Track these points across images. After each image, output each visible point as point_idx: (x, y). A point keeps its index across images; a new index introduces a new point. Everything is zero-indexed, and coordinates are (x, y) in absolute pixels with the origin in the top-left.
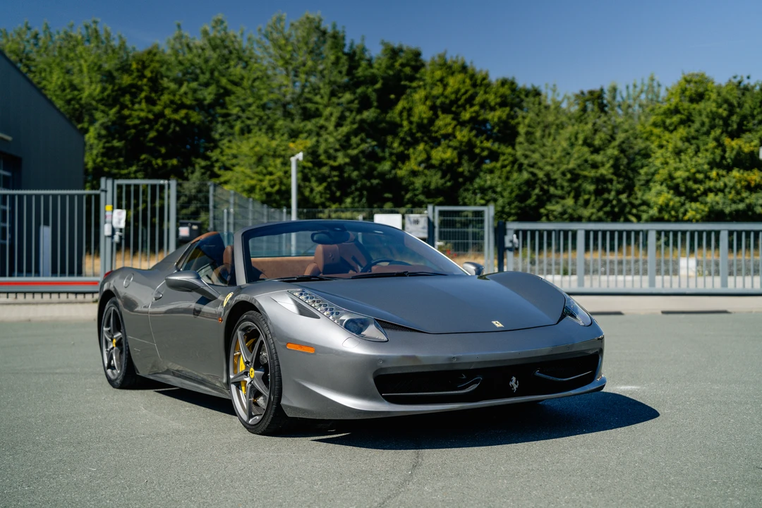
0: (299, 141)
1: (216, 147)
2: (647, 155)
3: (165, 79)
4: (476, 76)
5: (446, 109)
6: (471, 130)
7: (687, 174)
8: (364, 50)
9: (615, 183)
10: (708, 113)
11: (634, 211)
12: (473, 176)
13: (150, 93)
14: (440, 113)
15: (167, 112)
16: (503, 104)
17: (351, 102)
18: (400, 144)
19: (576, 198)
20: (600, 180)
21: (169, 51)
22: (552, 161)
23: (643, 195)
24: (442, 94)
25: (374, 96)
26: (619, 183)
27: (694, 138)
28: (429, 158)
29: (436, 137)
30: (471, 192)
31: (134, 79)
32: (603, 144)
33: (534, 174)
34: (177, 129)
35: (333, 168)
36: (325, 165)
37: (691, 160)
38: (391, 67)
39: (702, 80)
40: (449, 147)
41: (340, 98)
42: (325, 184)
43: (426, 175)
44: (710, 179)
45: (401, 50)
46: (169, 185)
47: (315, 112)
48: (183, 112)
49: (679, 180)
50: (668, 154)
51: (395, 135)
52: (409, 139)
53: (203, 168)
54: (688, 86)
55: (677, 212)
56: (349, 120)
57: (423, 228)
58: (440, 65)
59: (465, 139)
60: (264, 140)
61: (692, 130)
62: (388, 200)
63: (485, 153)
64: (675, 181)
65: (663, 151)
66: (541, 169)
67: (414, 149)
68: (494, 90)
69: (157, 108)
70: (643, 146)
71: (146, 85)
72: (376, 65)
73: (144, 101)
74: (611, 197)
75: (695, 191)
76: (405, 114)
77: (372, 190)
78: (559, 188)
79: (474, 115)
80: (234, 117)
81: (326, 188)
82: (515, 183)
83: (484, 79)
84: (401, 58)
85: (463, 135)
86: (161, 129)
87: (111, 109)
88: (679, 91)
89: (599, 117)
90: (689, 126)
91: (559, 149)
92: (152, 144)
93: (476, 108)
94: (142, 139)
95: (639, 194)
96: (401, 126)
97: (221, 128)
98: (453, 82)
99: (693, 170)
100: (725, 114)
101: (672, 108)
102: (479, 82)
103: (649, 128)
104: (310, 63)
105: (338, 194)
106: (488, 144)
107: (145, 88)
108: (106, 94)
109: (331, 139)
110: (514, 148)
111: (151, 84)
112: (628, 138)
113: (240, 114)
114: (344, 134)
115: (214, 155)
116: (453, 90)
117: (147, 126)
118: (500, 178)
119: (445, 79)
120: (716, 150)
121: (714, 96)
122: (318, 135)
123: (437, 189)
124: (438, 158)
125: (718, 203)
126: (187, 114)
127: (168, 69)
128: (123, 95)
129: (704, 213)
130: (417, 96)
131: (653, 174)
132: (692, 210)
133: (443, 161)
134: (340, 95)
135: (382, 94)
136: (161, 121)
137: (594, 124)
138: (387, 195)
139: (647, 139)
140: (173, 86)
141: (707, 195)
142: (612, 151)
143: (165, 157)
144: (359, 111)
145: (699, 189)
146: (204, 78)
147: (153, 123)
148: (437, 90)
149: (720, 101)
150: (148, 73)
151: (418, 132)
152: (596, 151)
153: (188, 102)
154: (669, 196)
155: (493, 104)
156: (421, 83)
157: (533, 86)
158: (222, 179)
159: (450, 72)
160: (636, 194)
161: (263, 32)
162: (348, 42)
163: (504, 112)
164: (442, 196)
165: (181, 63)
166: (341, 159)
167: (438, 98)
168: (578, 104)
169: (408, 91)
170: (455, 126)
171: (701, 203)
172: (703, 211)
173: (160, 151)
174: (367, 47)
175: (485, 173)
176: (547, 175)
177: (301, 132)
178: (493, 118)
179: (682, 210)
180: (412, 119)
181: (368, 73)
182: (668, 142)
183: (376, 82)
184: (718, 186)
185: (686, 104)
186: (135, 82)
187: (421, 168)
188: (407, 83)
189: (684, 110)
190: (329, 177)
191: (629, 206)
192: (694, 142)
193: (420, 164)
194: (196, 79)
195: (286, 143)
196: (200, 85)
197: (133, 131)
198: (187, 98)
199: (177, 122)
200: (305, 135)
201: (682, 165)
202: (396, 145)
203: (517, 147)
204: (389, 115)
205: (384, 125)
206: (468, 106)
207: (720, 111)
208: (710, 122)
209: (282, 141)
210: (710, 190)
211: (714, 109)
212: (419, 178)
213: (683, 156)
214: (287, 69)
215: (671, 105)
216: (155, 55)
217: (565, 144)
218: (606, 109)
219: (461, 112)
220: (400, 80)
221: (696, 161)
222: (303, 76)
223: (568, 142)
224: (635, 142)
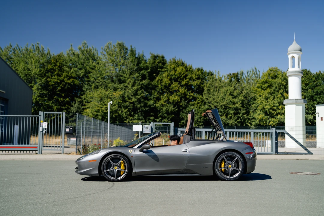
0: (117, 92)
1: (84, 94)
2: (255, 100)
3: (65, 67)
4: (187, 67)
5: (176, 80)
6: (185, 89)
7: (270, 107)
8: (143, 56)
9: (242, 110)
10: (278, 83)
11: (249, 121)
12: (186, 107)
13: (59, 72)
14: (173, 82)
15: (65, 79)
16: (198, 78)
17: (138, 77)
18: (157, 94)
19: (226, 116)
20: (236, 109)
21: (66, 56)
22: (217, 101)
23: (253, 115)
24: (174, 74)
25: (147, 75)
26: (243, 110)
27: (273, 93)
28: (169, 99)
29: (172, 91)
30: (185, 113)
31: (52, 66)
32: (238, 95)
33: (210, 106)
34: (69, 86)
35: (131, 103)
36: (128, 101)
37: (272, 102)
38: (154, 63)
39: (276, 70)
40: (177, 95)
41: (134, 75)
42: (127, 109)
43: (167, 106)
44: (279, 109)
45: (158, 56)
46: (63, 114)
47: (124, 80)
48: (71, 80)
49: (267, 109)
50: (263, 99)
51: (155, 90)
52: (161, 92)
53: (79, 102)
54: (271, 73)
55: (266, 122)
56: (137, 84)
57: (149, 130)
58: (174, 63)
59: (183, 92)
60: (103, 91)
61: (272, 90)
62: (152, 116)
63: (191, 98)
64: (265, 110)
65: (261, 97)
66: (213, 104)
67: (163, 96)
68: (195, 73)
69: (61, 78)
70: (253, 95)
71: (57, 69)
72: (148, 63)
73: (56, 75)
74: (240, 116)
75: (273, 114)
76: (159, 82)
77: (145, 112)
78: (220, 112)
79: (187, 82)
80: (92, 82)
81: (128, 111)
82: (202, 110)
83: (190, 68)
84: (158, 59)
85: (182, 90)
86: (63, 86)
87: (43, 78)
88: (268, 74)
89: (237, 84)
90: (271, 88)
91: (220, 97)
92: (59, 92)
93: (188, 80)
94: (54, 90)
95: (252, 115)
96: (158, 86)
97: (86, 86)
98: (179, 69)
99: (272, 106)
100: (285, 84)
101: (265, 81)
102: (188, 69)
103: (256, 89)
104: (122, 61)
105: (132, 113)
106: (192, 94)
107: (57, 70)
108: (41, 72)
109: (130, 91)
110: (202, 96)
111: (59, 69)
112: (247, 93)
113: (94, 81)
114: (135, 89)
115: (83, 97)
116: (179, 73)
117: (57, 85)
118: (196, 107)
119: (176, 68)
120: (281, 98)
121: (280, 77)
122: (125, 89)
123: (171, 112)
124: (172, 99)
125: (282, 119)
126: (73, 81)
127: (66, 63)
128: (48, 73)
129: (276, 123)
130: (164, 75)
131: (257, 107)
132: (272, 121)
133: (174, 101)
134: (134, 74)
135: (150, 74)
136: (63, 83)
137: (234, 87)
138: (152, 114)
139: (255, 93)
140: (68, 69)
141: (278, 116)
142: (241, 97)
143: (64, 97)
144: (141, 81)
145: (275, 113)
146: (79, 66)
147: (59, 84)
148: (172, 73)
149: (283, 79)
150: (58, 64)
151: (164, 89)
152: (235, 97)
153: (74, 75)
154: (263, 116)
155: (194, 78)
156: (166, 70)
157: (210, 71)
158: (86, 107)
159: (178, 65)
160: (250, 114)
161: (103, 49)
162: (137, 53)
163: (198, 81)
164: (173, 115)
165: (71, 60)
166: (134, 99)
167: (173, 76)
168: (229, 78)
169: (161, 73)
170: (179, 87)
171: (276, 119)
172: (276, 122)
173: (62, 95)
174: (145, 55)
175: (191, 105)
176: (215, 107)
177: (118, 89)
178: (194, 84)
179: (268, 121)
180: (162, 84)
181: (145, 66)
182: (263, 94)
183: (148, 69)
184: (282, 112)
185: (270, 79)
186: (53, 68)
187: (165, 104)
188: (160, 70)
189: (269, 82)
190: (129, 106)
191: (248, 119)
192: (273, 94)
193: (165, 102)
194: (77, 67)
195: (112, 93)
196: (78, 69)
197: (51, 87)
198: (73, 74)
199: (69, 84)
200: (120, 89)
201: (268, 103)
202: (156, 94)
203: (204, 96)
204: (153, 82)
205: (151, 86)
206: (184, 79)
207: (283, 82)
208: (279, 87)
209: (110, 92)
210: (279, 113)
211: (281, 82)
212: (165, 107)
213: (269, 100)
214: (113, 64)
215: (264, 80)
216: (61, 57)
217: (222, 95)
218: (240, 80)
219: (182, 81)
220: (158, 68)
221: (273, 102)
222: (119, 66)
223: (224, 94)
224: (250, 94)
